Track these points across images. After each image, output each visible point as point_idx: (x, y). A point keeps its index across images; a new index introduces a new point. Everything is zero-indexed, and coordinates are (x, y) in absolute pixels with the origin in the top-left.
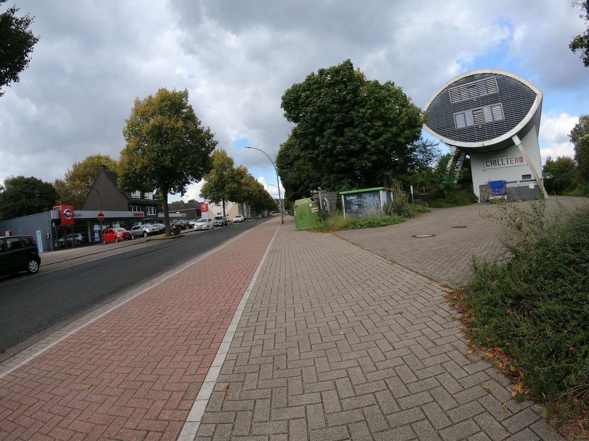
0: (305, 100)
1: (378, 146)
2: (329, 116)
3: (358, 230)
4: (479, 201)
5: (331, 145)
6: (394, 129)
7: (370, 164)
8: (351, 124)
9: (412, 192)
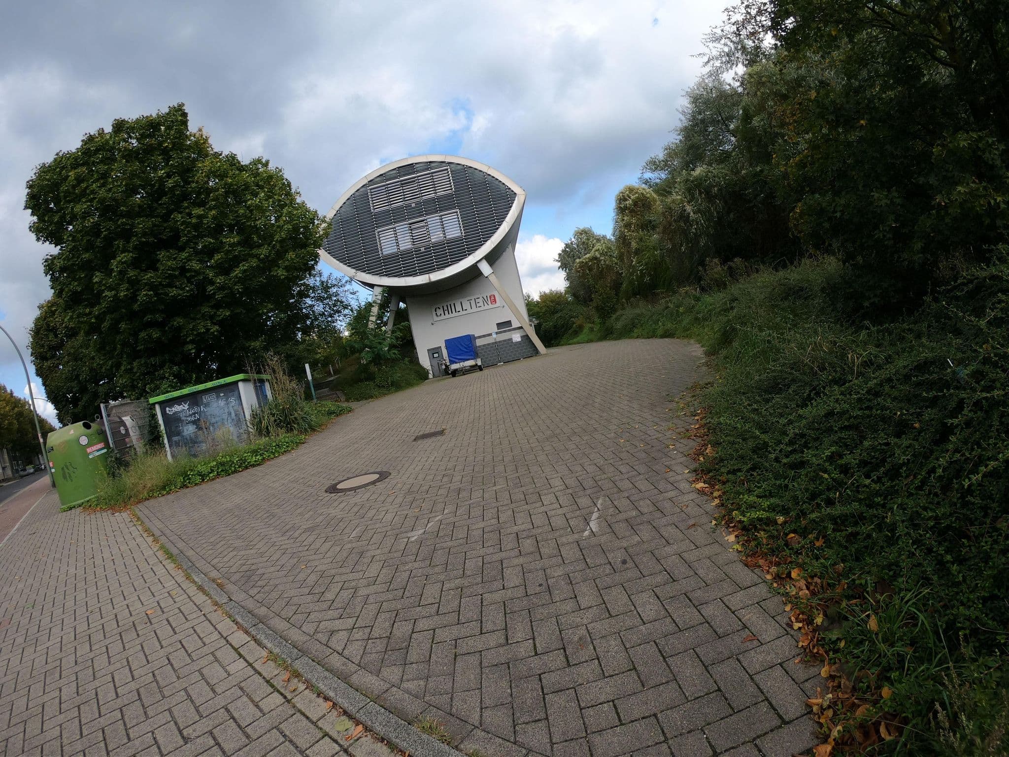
0: (74, 187)
1: (230, 288)
2: (123, 224)
3: (196, 488)
4: (431, 376)
5: (128, 290)
6: (264, 251)
7: (215, 328)
8: (173, 242)
9: (310, 377)
